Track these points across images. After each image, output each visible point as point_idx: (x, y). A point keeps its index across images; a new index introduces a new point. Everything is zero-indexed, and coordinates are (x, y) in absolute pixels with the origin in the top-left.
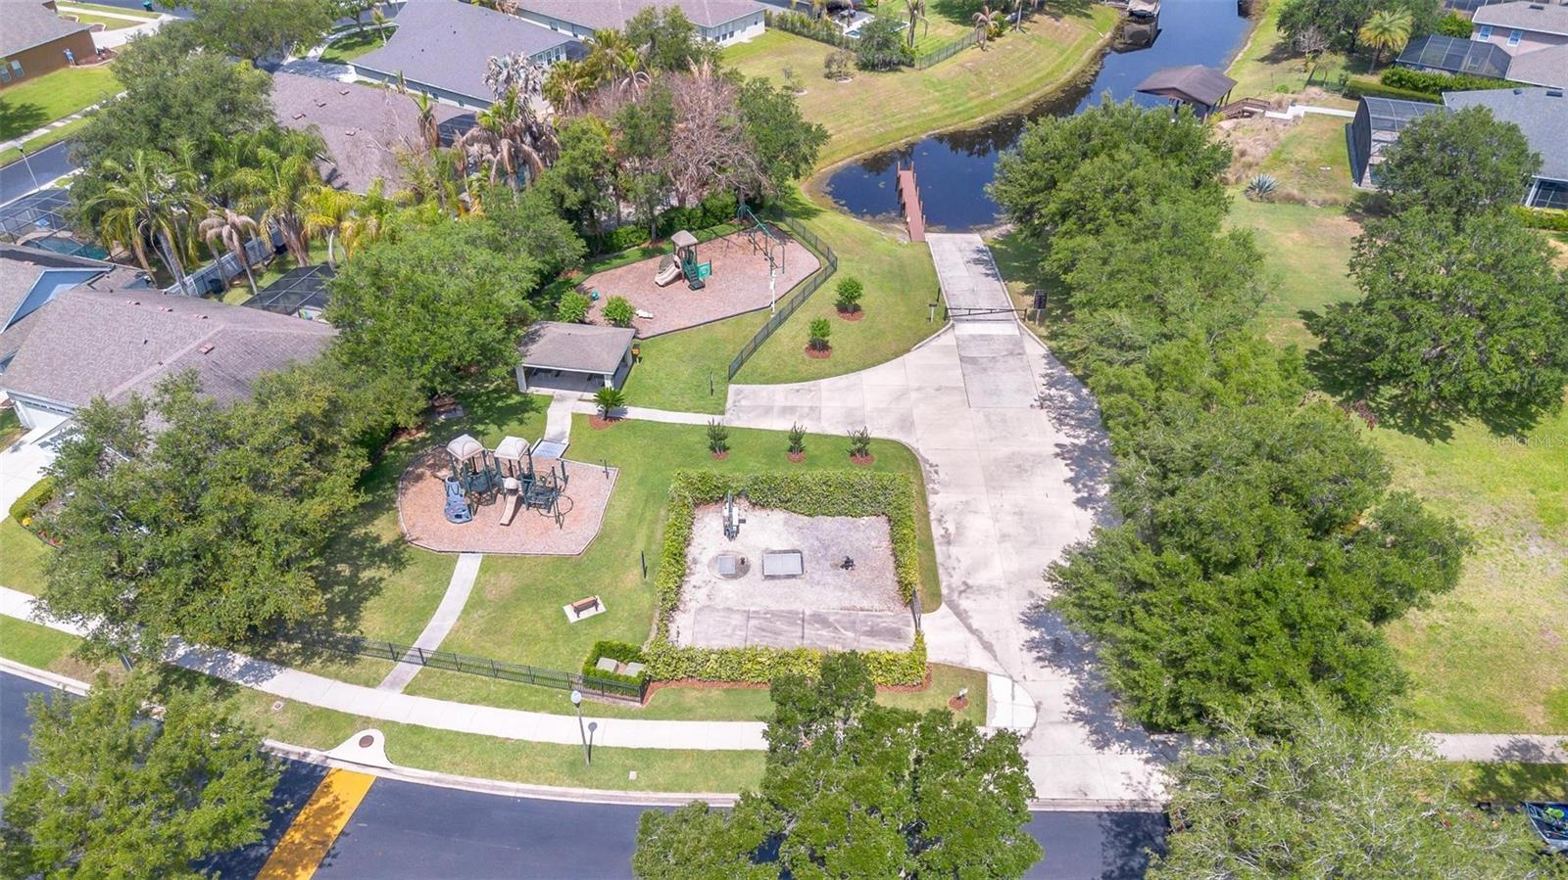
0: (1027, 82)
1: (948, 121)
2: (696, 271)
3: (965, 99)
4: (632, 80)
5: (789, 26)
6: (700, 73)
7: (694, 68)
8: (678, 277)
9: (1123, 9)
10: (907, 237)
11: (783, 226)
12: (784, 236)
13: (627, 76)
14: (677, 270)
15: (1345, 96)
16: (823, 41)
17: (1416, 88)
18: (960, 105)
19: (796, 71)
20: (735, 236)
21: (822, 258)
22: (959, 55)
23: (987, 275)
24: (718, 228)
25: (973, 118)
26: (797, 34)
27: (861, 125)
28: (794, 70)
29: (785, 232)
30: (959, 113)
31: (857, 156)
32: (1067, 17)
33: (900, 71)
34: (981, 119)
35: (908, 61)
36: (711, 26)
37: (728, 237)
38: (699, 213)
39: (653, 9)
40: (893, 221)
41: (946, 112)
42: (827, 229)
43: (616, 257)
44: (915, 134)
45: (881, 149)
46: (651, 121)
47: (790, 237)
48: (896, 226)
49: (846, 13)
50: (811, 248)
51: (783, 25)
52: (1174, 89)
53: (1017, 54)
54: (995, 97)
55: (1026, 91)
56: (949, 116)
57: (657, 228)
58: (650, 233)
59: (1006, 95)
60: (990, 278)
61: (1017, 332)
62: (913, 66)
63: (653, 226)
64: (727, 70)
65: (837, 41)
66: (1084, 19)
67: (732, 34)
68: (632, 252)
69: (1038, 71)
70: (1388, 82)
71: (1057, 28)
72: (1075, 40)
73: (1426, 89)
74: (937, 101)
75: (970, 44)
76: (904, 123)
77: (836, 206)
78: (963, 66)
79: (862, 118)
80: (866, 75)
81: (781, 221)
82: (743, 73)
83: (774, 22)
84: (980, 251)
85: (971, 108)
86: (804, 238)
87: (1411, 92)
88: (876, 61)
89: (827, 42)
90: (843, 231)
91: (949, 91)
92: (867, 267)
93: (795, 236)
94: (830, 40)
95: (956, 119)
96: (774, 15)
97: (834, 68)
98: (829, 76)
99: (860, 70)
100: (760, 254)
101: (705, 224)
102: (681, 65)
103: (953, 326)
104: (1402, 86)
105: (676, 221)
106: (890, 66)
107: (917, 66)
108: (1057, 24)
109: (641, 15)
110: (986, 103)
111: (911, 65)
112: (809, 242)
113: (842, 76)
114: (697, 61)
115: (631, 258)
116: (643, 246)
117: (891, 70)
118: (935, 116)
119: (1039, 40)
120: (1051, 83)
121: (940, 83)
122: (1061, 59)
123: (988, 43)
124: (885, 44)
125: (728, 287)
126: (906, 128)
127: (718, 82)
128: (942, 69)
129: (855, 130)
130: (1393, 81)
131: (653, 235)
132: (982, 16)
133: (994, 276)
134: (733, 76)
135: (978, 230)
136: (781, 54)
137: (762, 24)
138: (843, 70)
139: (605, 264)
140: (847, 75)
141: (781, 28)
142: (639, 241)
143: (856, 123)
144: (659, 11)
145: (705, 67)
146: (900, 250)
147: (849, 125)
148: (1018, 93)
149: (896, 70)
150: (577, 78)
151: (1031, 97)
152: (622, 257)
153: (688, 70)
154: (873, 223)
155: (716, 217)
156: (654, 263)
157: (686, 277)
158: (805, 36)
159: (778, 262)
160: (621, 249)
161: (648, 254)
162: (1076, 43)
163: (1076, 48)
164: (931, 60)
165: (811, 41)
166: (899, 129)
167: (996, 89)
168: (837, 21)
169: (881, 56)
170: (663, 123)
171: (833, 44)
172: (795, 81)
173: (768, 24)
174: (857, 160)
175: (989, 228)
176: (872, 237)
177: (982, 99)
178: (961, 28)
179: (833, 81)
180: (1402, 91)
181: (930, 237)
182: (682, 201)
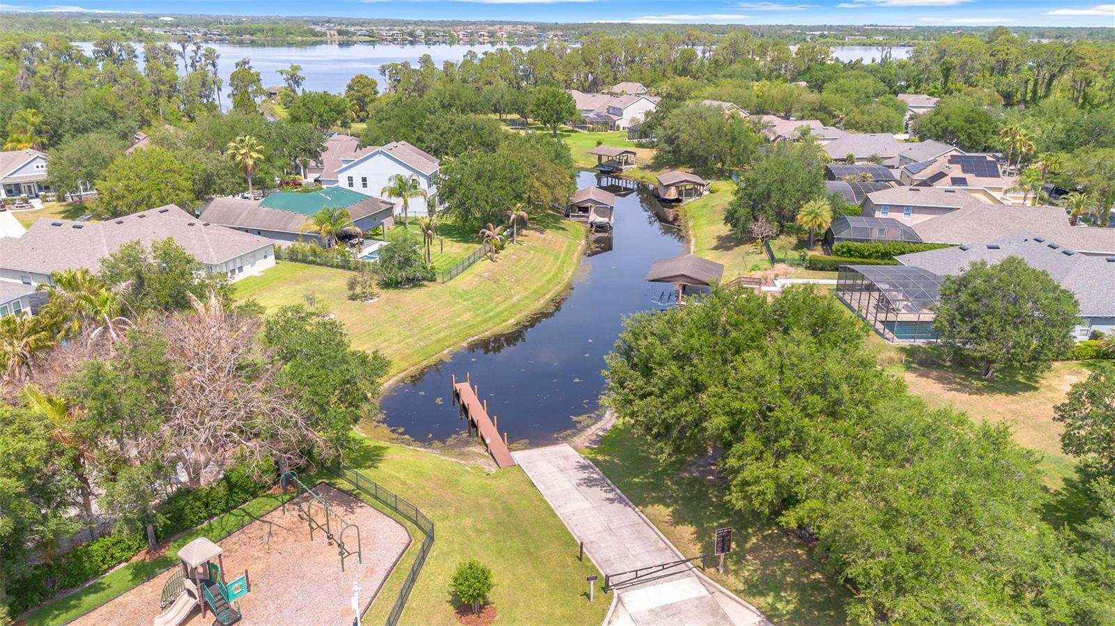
0: (539, 284)
1: (484, 326)
2: (224, 596)
3: (493, 305)
4: (106, 329)
5: (300, 257)
6: (207, 310)
7: (198, 305)
8: (196, 610)
9: (586, 222)
10: (492, 462)
11: (343, 484)
12: (350, 499)
13: (98, 324)
14: (192, 602)
15: (807, 268)
16: (338, 267)
17: (863, 256)
18: (490, 310)
19: (318, 296)
20: (278, 513)
21: (409, 523)
22: (475, 266)
23: (612, 501)
24: (253, 505)
25: (504, 321)
26: (309, 263)
27: (399, 342)
28: (317, 295)
29: (348, 493)
30: (491, 318)
31: (402, 374)
32: (548, 231)
33: (425, 286)
34: (512, 321)
35: (431, 277)
36: (216, 263)
37: (268, 518)
38: (222, 491)
39: (138, 243)
40: (467, 443)
41: (479, 319)
42: (402, 476)
43: (87, 592)
44: (455, 343)
45: (425, 363)
46: (131, 383)
47: (357, 498)
48: (472, 449)
49: (354, 241)
50: (389, 511)
51: (293, 257)
52: (682, 275)
53: (523, 262)
54: (519, 301)
55: (542, 292)
56: (483, 322)
57: (155, 531)
58: (145, 537)
59: (527, 297)
60: (616, 504)
61: (704, 592)
62: (435, 280)
63: (150, 528)
64: (242, 302)
65: (353, 266)
66: (561, 231)
67: (241, 269)
68: (118, 574)
69: (545, 275)
70: (839, 253)
71: (544, 239)
72: (562, 247)
73: (870, 256)
74: (468, 309)
75: (480, 258)
76: (442, 334)
77: (396, 436)
78: (481, 276)
79: (400, 335)
80: (390, 294)
81: (339, 476)
82: (262, 305)
83: (284, 255)
84: (584, 467)
85: (501, 312)
86: (376, 498)
87: (860, 260)
88: (400, 279)
89: (343, 267)
90: (422, 475)
91: (477, 299)
92: (468, 522)
93: (363, 496)
94: (345, 266)
95: (491, 324)
96: (283, 248)
97: (358, 290)
98: (353, 298)
99: (382, 288)
100: (320, 537)
101: (232, 504)
102: (181, 303)
103: (619, 599)
104: (852, 256)
105: (187, 511)
106: (414, 282)
107: (439, 279)
108: (543, 236)
109: (122, 252)
110: (513, 306)
111: (433, 280)
112: (385, 503)
113: (366, 297)
114: (201, 297)
115: (116, 586)
116: (135, 560)
117: (415, 286)
118: (470, 323)
119: (535, 249)
120: (559, 283)
121: (466, 292)
122: (558, 263)
123: (496, 255)
124: (407, 262)
125: (280, 609)
126: (445, 338)
127: (231, 317)
128: (462, 281)
129: (395, 347)
130: (843, 253)
131: (151, 540)
132: (488, 232)
133: (621, 501)
134: (251, 310)
135: (565, 439)
136: (297, 282)
137: (272, 258)
138: (368, 290)
139: (68, 609)
140: (372, 296)
141: (292, 260)
142: (126, 555)
143: (394, 340)
144: (147, 245)
145: (213, 301)
146: (494, 484)
147: (386, 344)
148: (537, 294)
149: (420, 286)
150: (28, 334)
151: (548, 296)
152: (97, 589)
153: (190, 307)
154: (445, 449)
155: (246, 491)
156: (152, 589)
157: (207, 606)
158: (318, 264)
159: (351, 546)
160: (97, 573)
161: (143, 574)
162: (563, 250)
163: (566, 253)
164: (450, 274)
165: (326, 269)
166: (438, 341)
167: (518, 293)
168: (348, 249)
169: (404, 274)
170: (154, 384)
171: (349, 269)
172: (320, 306)
173: (278, 257)
174: (403, 380)
175: (575, 435)
176: (454, 472)
177: (507, 304)
178: (465, 245)
179: (359, 301)
180: (853, 259)
181: (519, 456)
182: (195, 477)
